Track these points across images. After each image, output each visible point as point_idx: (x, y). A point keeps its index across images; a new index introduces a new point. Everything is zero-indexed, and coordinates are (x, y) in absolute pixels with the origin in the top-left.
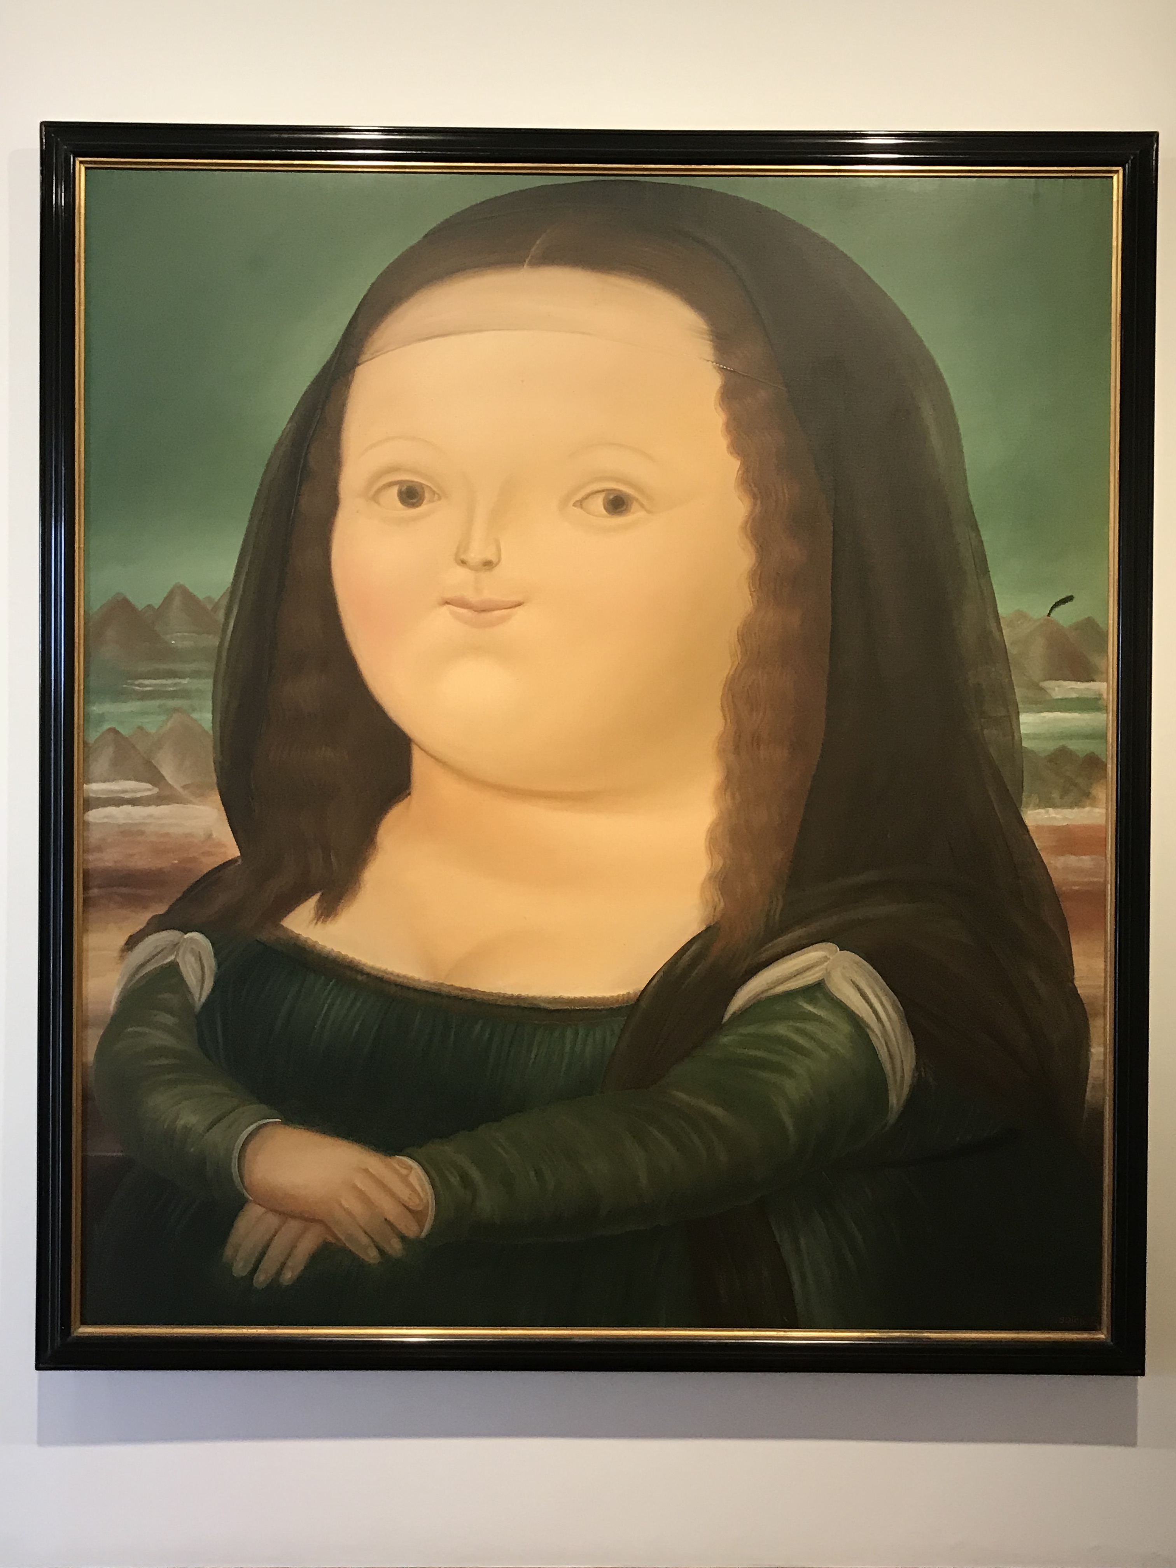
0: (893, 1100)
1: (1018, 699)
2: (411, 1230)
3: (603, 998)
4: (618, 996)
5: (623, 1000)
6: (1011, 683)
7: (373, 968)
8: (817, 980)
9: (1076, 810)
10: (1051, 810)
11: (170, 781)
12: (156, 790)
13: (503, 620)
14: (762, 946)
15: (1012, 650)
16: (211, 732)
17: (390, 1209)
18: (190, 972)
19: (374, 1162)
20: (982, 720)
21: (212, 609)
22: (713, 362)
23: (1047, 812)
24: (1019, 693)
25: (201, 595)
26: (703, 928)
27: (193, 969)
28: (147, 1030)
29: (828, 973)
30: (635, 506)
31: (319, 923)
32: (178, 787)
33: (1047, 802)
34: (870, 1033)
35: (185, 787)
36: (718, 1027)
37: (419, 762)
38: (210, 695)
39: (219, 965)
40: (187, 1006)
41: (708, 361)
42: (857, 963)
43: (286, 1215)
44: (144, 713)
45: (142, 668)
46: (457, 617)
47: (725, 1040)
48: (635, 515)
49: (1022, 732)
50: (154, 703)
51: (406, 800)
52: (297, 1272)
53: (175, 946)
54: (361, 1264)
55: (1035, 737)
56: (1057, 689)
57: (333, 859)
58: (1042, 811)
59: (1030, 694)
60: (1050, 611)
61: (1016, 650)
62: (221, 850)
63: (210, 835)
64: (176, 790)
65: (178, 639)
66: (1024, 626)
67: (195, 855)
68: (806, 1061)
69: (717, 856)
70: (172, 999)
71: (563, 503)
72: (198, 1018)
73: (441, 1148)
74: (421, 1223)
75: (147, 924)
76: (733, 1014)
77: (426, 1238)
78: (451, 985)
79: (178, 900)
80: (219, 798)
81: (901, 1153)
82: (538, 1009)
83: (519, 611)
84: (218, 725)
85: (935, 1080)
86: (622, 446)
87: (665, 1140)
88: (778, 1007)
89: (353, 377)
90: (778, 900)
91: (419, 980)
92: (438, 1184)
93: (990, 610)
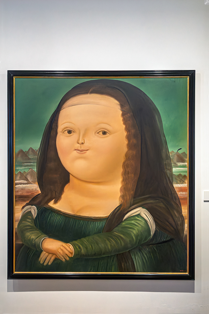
0: (152, 233)
2: (70, 256)
4: (105, 216)
6: (171, 163)
7: (63, 212)
8: (139, 213)
9: (182, 184)
12: (27, 182)
13: (85, 153)
14: (129, 208)
17: (67, 252)
18: (33, 213)
19: (64, 244)
26: (119, 205)
28: (26, 222)
29: (141, 213)
30: (107, 133)
31: (54, 204)
34: (148, 222)
36: (122, 222)
39: (38, 211)
40: (33, 218)
41: (120, 109)
42: (145, 210)
43: (49, 253)
45: (25, 161)
46: (77, 152)
47: (123, 224)
51: (69, 184)
53: (30, 208)
57: (57, 193)
59: (174, 165)
60: (178, 151)
61: (172, 157)
62: (38, 192)
63: (36, 189)
64: (30, 182)
65: (31, 156)
66: (173, 153)
67: (34, 193)
68: (137, 227)
69: (122, 192)
70: (30, 217)
71: (95, 133)
72: (34, 220)
73: (75, 242)
74: (72, 255)
75: (26, 204)
76: (125, 219)
77: (73, 257)
78: (77, 215)
79: (31, 200)
80: (37, 183)
81: (153, 242)
82: (91, 219)
83: (88, 151)
84: (37, 171)
85: (159, 230)
86: (105, 123)
87: (113, 240)
88: (132, 218)
89: (60, 112)
90: (132, 200)
91: (71, 214)
92: (75, 248)
93: (167, 151)
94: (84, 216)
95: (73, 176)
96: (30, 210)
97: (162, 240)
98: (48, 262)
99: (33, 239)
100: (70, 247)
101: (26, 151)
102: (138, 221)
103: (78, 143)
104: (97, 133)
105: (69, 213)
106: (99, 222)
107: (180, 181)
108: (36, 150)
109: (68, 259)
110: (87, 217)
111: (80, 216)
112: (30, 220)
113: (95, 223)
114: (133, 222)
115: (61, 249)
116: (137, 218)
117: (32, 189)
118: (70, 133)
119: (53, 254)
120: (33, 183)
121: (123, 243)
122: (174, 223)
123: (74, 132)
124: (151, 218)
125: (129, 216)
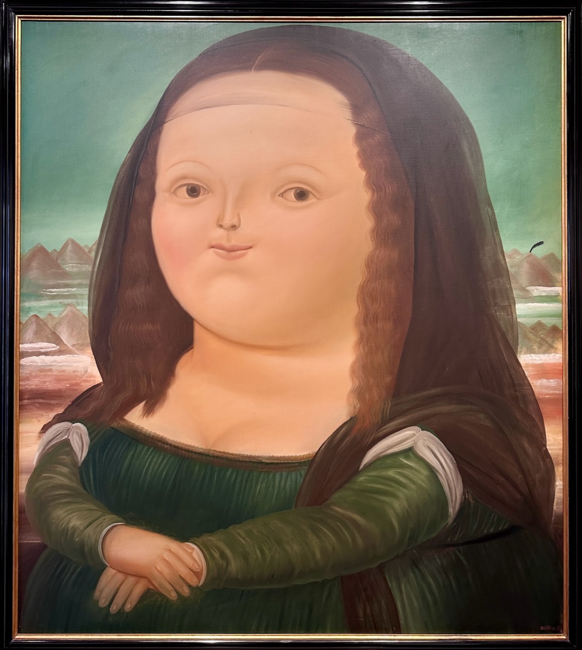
0: (451, 510)
1: (515, 296)
2: (194, 582)
3: (296, 457)
4: (304, 455)
5: (306, 457)
6: (511, 288)
7: (173, 441)
8: (410, 446)
9: (546, 355)
10: (533, 355)
11: (66, 343)
12: (58, 347)
13: (241, 256)
14: (379, 428)
15: (511, 270)
16: (87, 317)
17: (183, 571)
18: (76, 445)
19: (174, 545)
20: (496, 308)
21: (88, 252)
22: (351, 120)
23: (531, 356)
24: (515, 293)
25: (82, 245)
26: (349, 418)
27: (78, 443)
28: (54, 476)
29: (416, 443)
30: (311, 196)
31: (145, 417)
32: (69, 345)
33: (531, 351)
34: (438, 474)
35: (73, 346)
36: (357, 472)
37: (198, 332)
38: (87, 297)
39: (91, 440)
40: (75, 463)
41: (349, 120)
42: (430, 437)
43: (127, 574)
44: (51, 306)
45: (51, 283)
46: (218, 254)
47: (361, 479)
48: (311, 200)
49: (517, 313)
50: (57, 301)
51: (191, 352)
52: (134, 604)
53: (68, 430)
54: (168, 600)
55: (524, 316)
56: (535, 291)
57: (152, 383)
58: (528, 355)
59: (521, 293)
60: (531, 249)
61: (513, 270)
62: (93, 379)
63: (87, 371)
64: (68, 347)
65: (70, 267)
66: (518, 257)
67: (79, 382)
68: (405, 491)
69: (355, 380)
70: (66, 459)
71: (273, 195)
72: (80, 468)
73: (210, 538)
74: (199, 578)
75: (53, 419)
76: (365, 465)
77: (201, 586)
78: (215, 450)
79: (70, 405)
80: (91, 351)
81: (455, 539)
82: (261, 463)
83: (250, 251)
84: (91, 312)
85: (473, 500)
86: (304, 165)
87: (329, 533)
88: (389, 461)
89: (162, 129)
90: (388, 403)
91: (197, 448)
92: (208, 557)
93: (499, 250)
94: (239, 455)
95: (206, 328)
96: (66, 436)
97: (485, 532)
98: (124, 605)
99: (74, 529)
100: (194, 555)
101: (55, 250)
102: (406, 472)
103: (219, 227)
104: (279, 196)
105: (190, 446)
106: (284, 474)
107: (540, 346)
108: (86, 246)
109: (186, 591)
110: (247, 457)
111: (225, 456)
112: (65, 470)
113: (271, 476)
114: (391, 473)
115: (165, 560)
116: (405, 461)
117: (74, 372)
118: (195, 194)
119: (139, 576)
120: (76, 352)
121: (360, 542)
122: (520, 476)
123: (207, 192)
124: (448, 461)
125: (380, 454)
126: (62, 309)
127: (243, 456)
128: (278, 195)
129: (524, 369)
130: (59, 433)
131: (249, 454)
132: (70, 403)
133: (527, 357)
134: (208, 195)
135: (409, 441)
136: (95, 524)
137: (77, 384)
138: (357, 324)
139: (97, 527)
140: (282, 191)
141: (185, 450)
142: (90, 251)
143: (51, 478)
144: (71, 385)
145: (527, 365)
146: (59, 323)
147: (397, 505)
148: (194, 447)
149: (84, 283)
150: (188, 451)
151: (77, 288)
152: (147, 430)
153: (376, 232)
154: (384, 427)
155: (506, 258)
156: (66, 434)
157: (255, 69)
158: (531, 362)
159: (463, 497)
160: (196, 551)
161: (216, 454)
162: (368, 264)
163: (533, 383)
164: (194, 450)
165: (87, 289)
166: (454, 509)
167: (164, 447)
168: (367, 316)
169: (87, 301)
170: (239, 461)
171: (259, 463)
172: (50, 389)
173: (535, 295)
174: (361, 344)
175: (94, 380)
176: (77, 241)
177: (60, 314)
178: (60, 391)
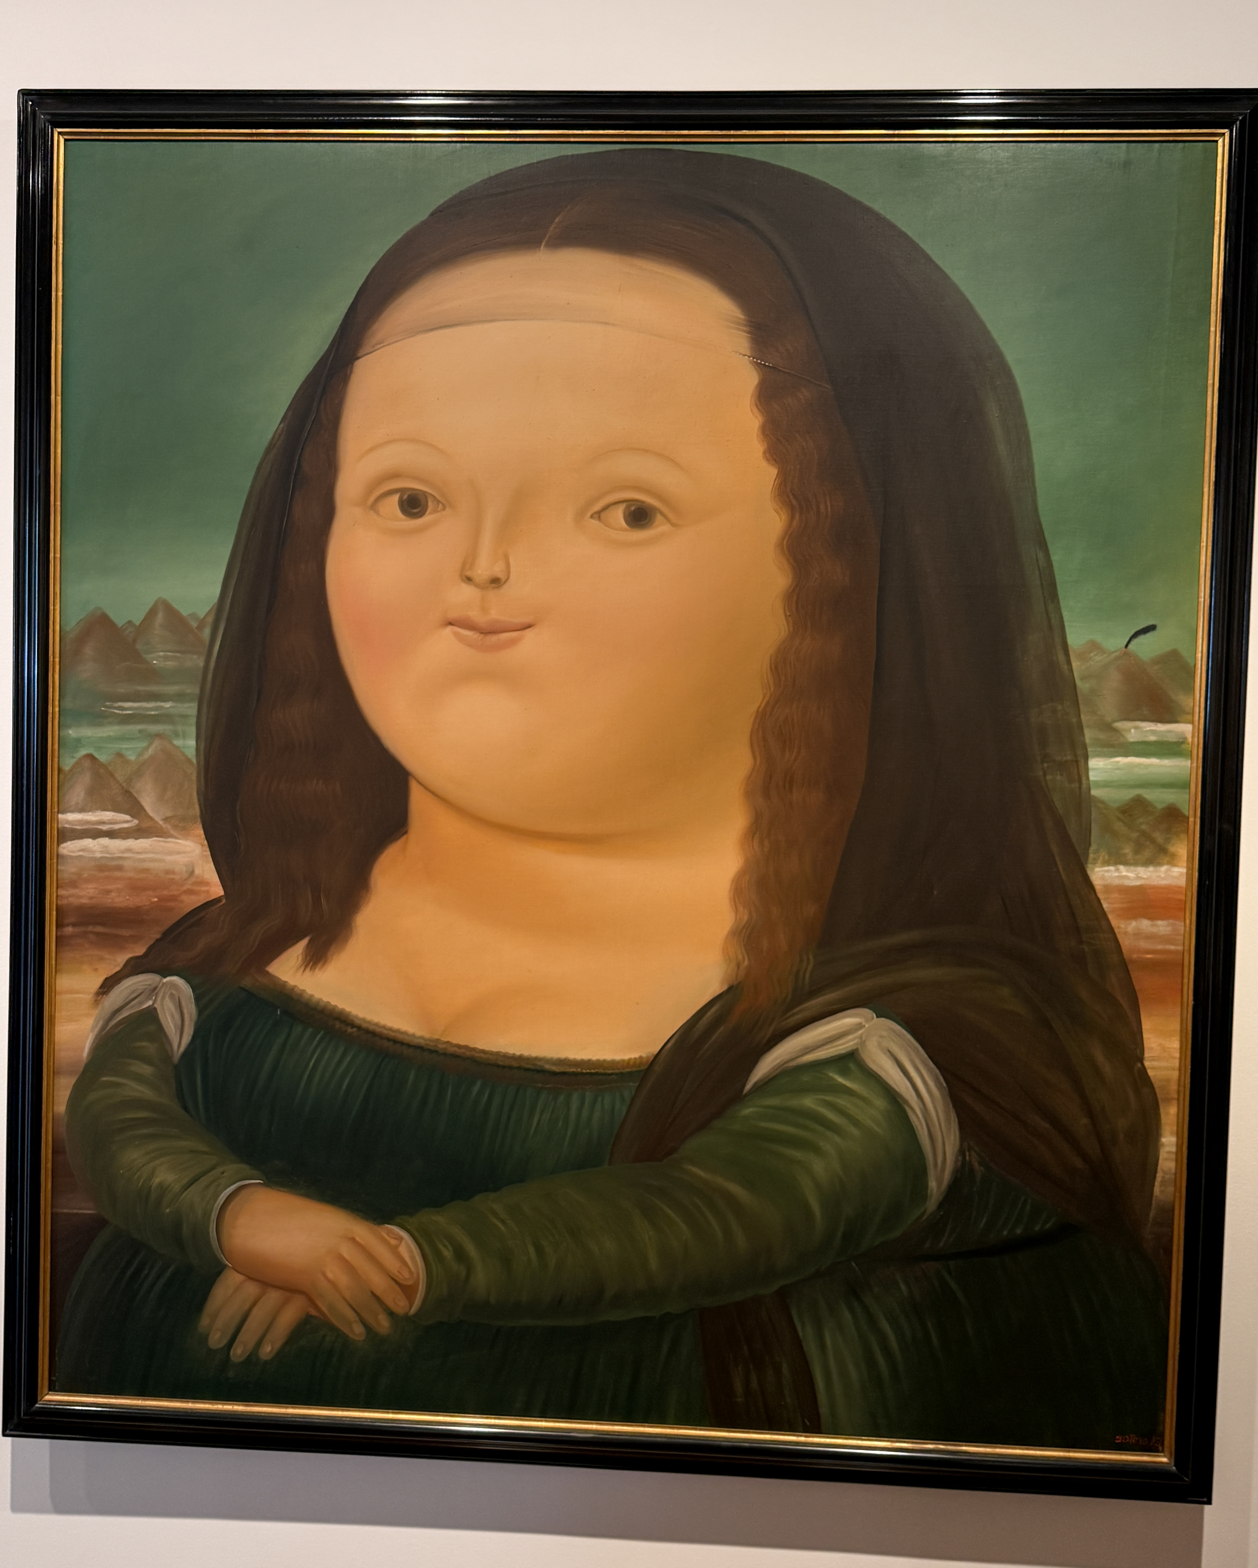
0: (933, 1184)
1: (1087, 741)
2: (400, 1305)
3: (613, 1063)
4: (630, 1060)
5: (635, 1063)
7: (364, 1020)
8: (849, 1049)
9: (1151, 869)
10: (1121, 867)
11: (150, 813)
12: (136, 822)
13: (513, 642)
14: (789, 1009)
15: (1083, 687)
16: (194, 761)
17: (378, 1282)
18: (169, 1020)
19: (361, 1230)
20: (1045, 764)
21: (198, 628)
22: (749, 357)
23: (1117, 870)
24: (1089, 735)
25: (185, 612)
26: (725, 988)
27: (172, 1016)
28: (124, 1081)
29: (863, 1043)
30: (659, 517)
31: (308, 969)
32: (158, 819)
33: (1117, 859)
34: (908, 1109)
35: (166, 820)
36: (738, 1098)
37: (417, 798)
38: (193, 720)
39: (200, 1012)
40: (166, 1057)
41: (745, 355)
42: (894, 1031)
43: (266, 1284)
44: (122, 738)
45: (122, 689)
46: (461, 639)
47: (747, 1111)
48: (660, 527)
49: (1091, 778)
51: (405, 836)
52: (278, 1345)
53: (154, 991)
54: (346, 1340)
55: (1106, 784)
56: (1133, 731)
57: (323, 900)
58: (1112, 868)
59: (1102, 736)
60: (1129, 642)
61: (1087, 685)
62: (204, 888)
63: (192, 872)
64: (156, 822)
65: (160, 658)
66: (1098, 658)
67: (176, 893)
68: (837, 1139)
69: (741, 909)
70: (150, 1048)
71: (580, 515)
72: (176, 1067)
73: (434, 1218)
74: (410, 1299)
75: (125, 965)
76: (756, 1083)
77: (416, 1315)
78: (448, 1042)
79: (158, 941)
80: (202, 832)
81: (941, 1244)
82: (541, 1071)
83: (529, 634)
84: (202, 752)
85: (980, 1164)
86: (647, 451)
87: (677, 1219)
88: (806, 1078)
89: (351, 372)
90: (808, 959)
91: (413, 1035)
92: (430, 1257)
93: (1058, 640)
94: (498, 1054)
95: (433, 793)
96: (150, 1003)
97: (1005, 1233)
98: (259, 1344)
99: (163, 1189)
100: (403, 1250)
101: (130, 622)
102: (842, 1101)
103: (463, 581)
104: (592, 517)
105: (398, 1031)
106: (589, 1096)
107: (1139, 848)
108: (193, 616)
109: (383, 1324)
110: (514, 1057)
111: (468, 1054)
112: (146, 1070)
113: (562, 1098)
114: (809, 1102)
115: (341, 1258)
116: (840, 1080)
117: (168, 872)
118: (415, 511)
119: (290, 1290)
120: (172, 832)
121: (741, 1241)
122: (1085, 1121)
123: (440, 506)
124: (931, 1084)
125: (786, 1063)
126: (145, 744)
127: (506, 1056)
128: (589, 514)
129: (1101, 896)
130: (133, 996)
131: (518, 1053)
132: (158, 936)
133: (1107, 871)
134: (444, 513)
135: (850, 1037)
136: (204, 1181)
137: (174, 898)
138: (749, 794)
139: (207, 1187)
140: (597, 507)
141: (389, 1039)
142: (201, 627)
143: (118, 1085)
144: (161, 899)
145: (1108, 888)
146: (138, 773)
147: (818, 1166)
148: (405, 1033)
149: (188, 691)
150: (395, 1041)
151: (173, 701)
152: (312, 996)
153: (795, 598)
154: (796, 1010)
155: (1072, 658)
156: (149, 998)
157: (547, 245)
158: (1117, 882)
159: (960, 1158)
160: (407, 1244)
161: (452, 1050)
162: (776, 668)
163: (1119, 927)
164: (407, 1039)
165: (195, 705)
166: (939, 1181)
167: (346, 1031)
168: (771, 777)
169: (193, 730)
170: (498, 1066)
171: (538, 1071)
172: (118, 905)
173: (1132, 740)
174: (757, 835)
175: (208, 892)
176: (175, 606)
177: (140, 754)
178: (137, 910)
